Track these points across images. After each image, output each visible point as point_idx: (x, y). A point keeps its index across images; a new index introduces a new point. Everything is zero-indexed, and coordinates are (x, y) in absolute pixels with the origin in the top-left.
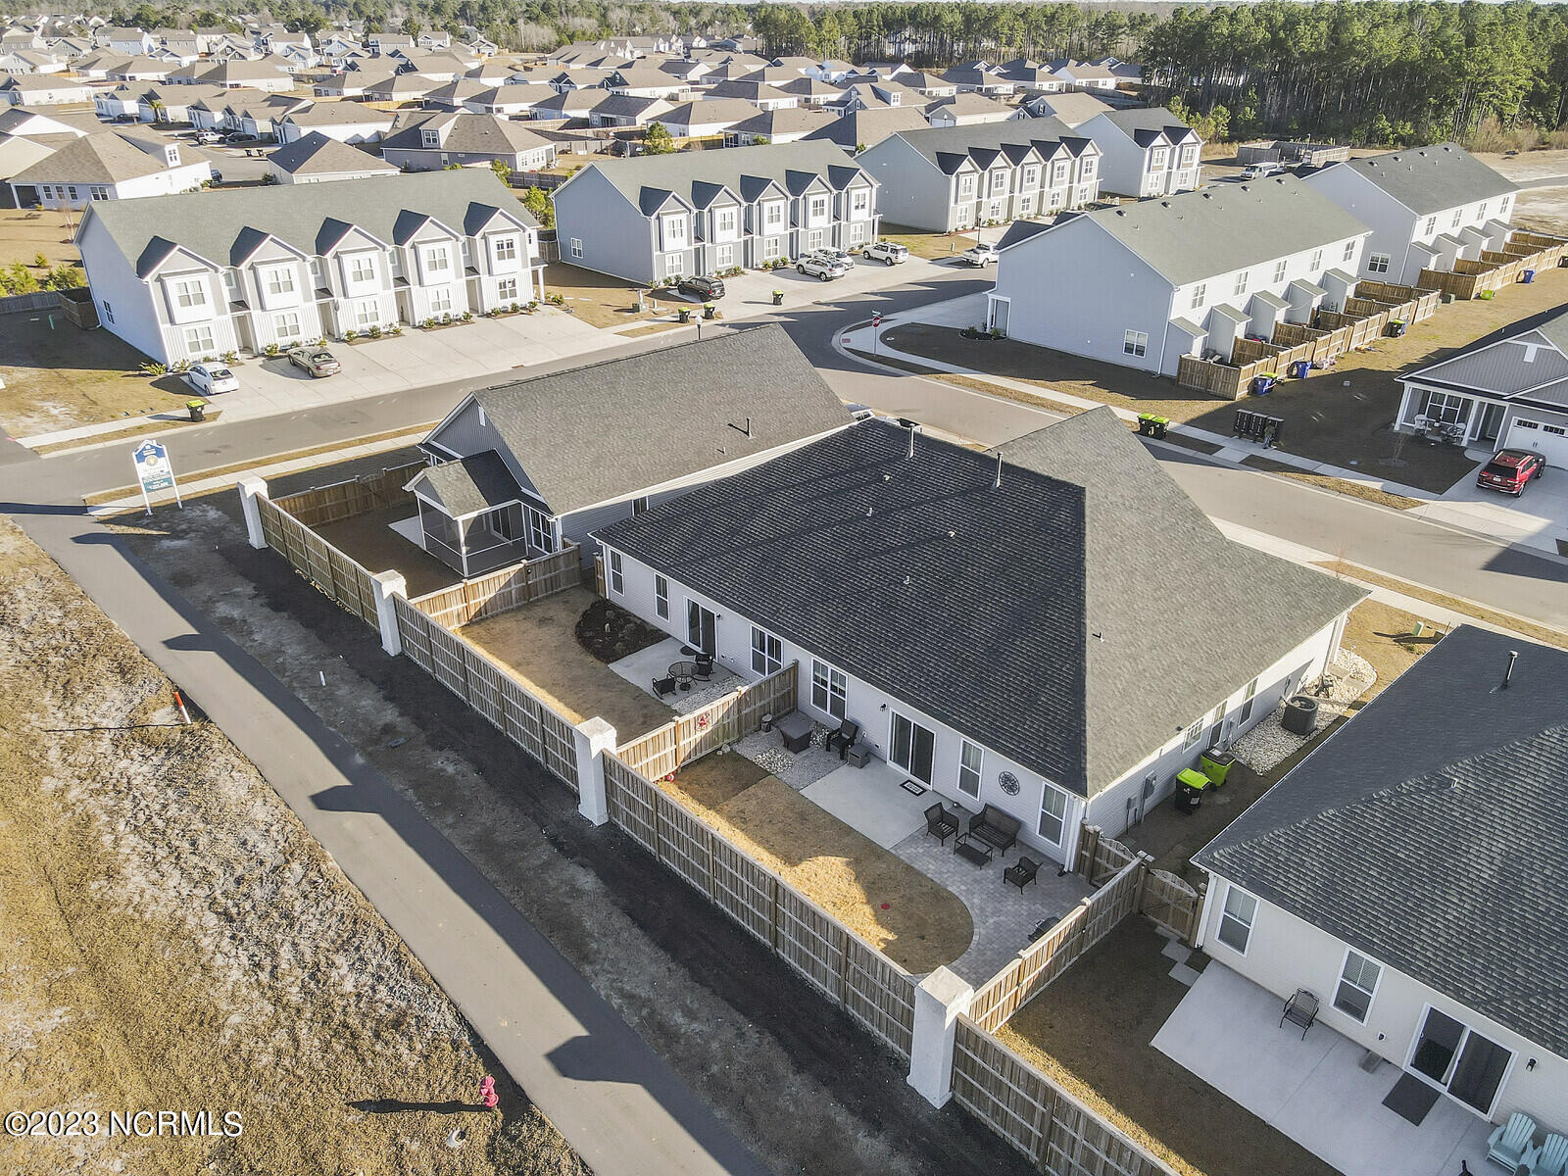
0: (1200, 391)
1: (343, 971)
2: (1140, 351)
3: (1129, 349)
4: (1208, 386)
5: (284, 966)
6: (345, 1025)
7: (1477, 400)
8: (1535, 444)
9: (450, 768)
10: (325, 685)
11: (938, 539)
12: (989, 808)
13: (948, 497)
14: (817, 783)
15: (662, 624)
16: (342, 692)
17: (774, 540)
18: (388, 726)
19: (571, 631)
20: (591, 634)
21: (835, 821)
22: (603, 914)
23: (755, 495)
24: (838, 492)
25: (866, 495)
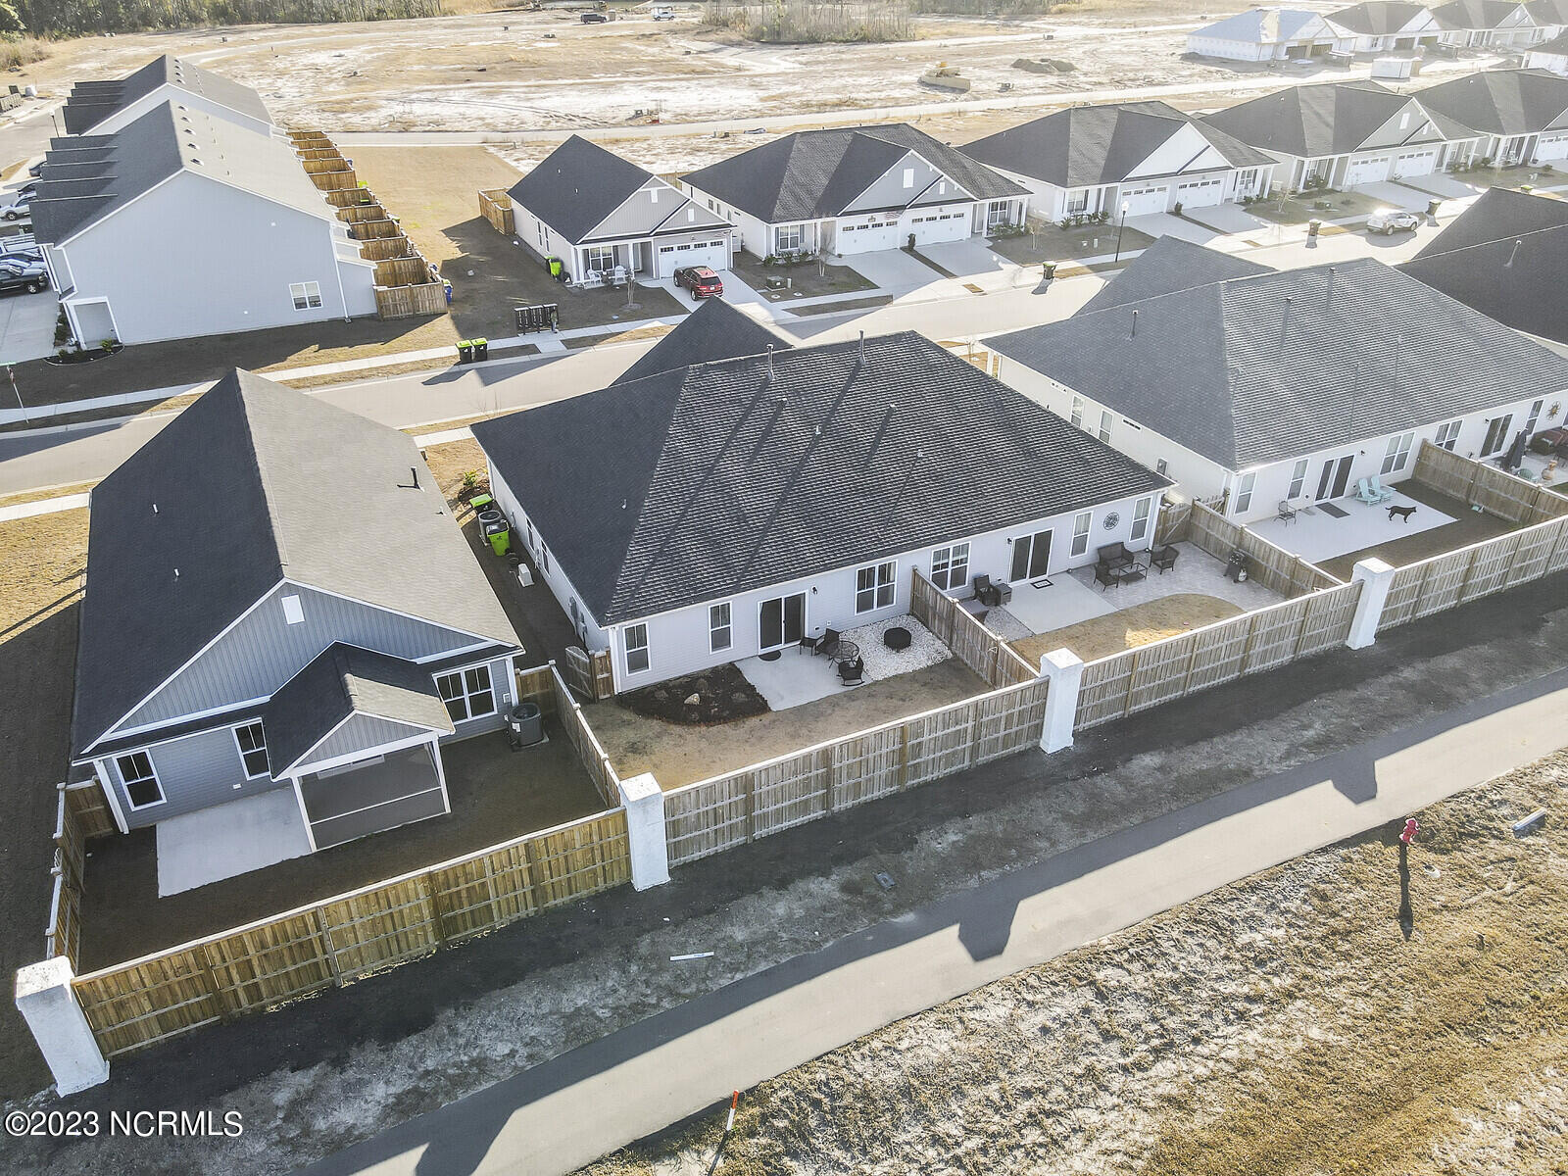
2: (315, 303)
3: (300, 305)
4: (415, 308)
7: (630, 242)
8: (676, 262)
9: (952, 838)
10: (712, 953)
11: (888, 416)
12: (1099, 549)
13: (848, 386)
14: (1026, 623)
15: (722, 657)
16: (740, 934)
17: (783, 500)
18: (848, 888)
19: (676, 729)
20: (695, 716)
21: (1082, 624)
22: (1195, 758)
23: (703, 482)
24: (766, 434)
25: (790, 422)
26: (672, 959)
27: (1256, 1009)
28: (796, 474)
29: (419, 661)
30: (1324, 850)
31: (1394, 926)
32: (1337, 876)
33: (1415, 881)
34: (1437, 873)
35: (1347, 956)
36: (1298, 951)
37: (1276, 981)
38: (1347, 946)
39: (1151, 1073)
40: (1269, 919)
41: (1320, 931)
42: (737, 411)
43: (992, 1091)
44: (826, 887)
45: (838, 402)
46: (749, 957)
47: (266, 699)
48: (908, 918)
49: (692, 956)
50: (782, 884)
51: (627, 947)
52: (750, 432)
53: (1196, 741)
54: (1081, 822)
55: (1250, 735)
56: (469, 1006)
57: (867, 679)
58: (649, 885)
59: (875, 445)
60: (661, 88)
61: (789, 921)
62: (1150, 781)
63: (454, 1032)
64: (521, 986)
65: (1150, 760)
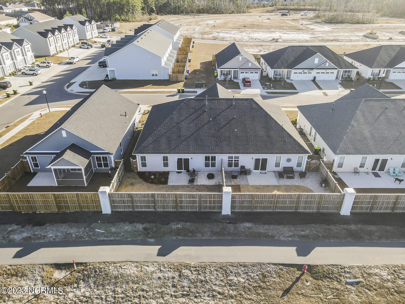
0: (175, 81)
1: (236, 279)
2: (156, 75)
3: (153, 75)
4: (177, 79)
5: (220, 290)
6: (254, 287)
7: (233, 70)
8: (244, 76)
9: (179, 226)
10: (104, 232)
11: (233, 119)
12: (284, 168)
13: (225, 110)
14: (249, 181)
15: (166, 169)
16: (113, 230)
17: (193, 134)
18: (145, 229)
19: (144, 183)
20: (150, 181)
21: (264, 186)
22: (261, 228)
23: (175, 126)
24: (197, 118)
25: (205, 116)
26: (96, 230)
27: (219, 296)
28: (200, 129)
29: (91, 152)
30: (275, 264)
31: (281, 293)
32: (273, 272)
33: (299, 284)
34: (308, 284)
35: (258, 294)
36: (244, 287)
37: (231, 292)
38: (261, 292)
39: (178, 299)
40: (243, 276)
41: (255, 285)
42: (192, 111)
43: (135, 286)
44: (140, 227)
45: (221, 113)
46: (111, 235)
47: (59, 152)
48: (152, 240)
49: (100, 231)
50: (131, 222)
51: (90, 224)
52: (193, 117)
53: (266, 224)
54: (214, 233)
55: (283, 228)
56: (52, 225)
57: (195, 184)
58: (105, 213)
59: (224, 126)
60: (285, 33)
61: (126, 231)
62: (243, 230)
63: (46, 229)
64: (65, 224)
65: (248, 225)
